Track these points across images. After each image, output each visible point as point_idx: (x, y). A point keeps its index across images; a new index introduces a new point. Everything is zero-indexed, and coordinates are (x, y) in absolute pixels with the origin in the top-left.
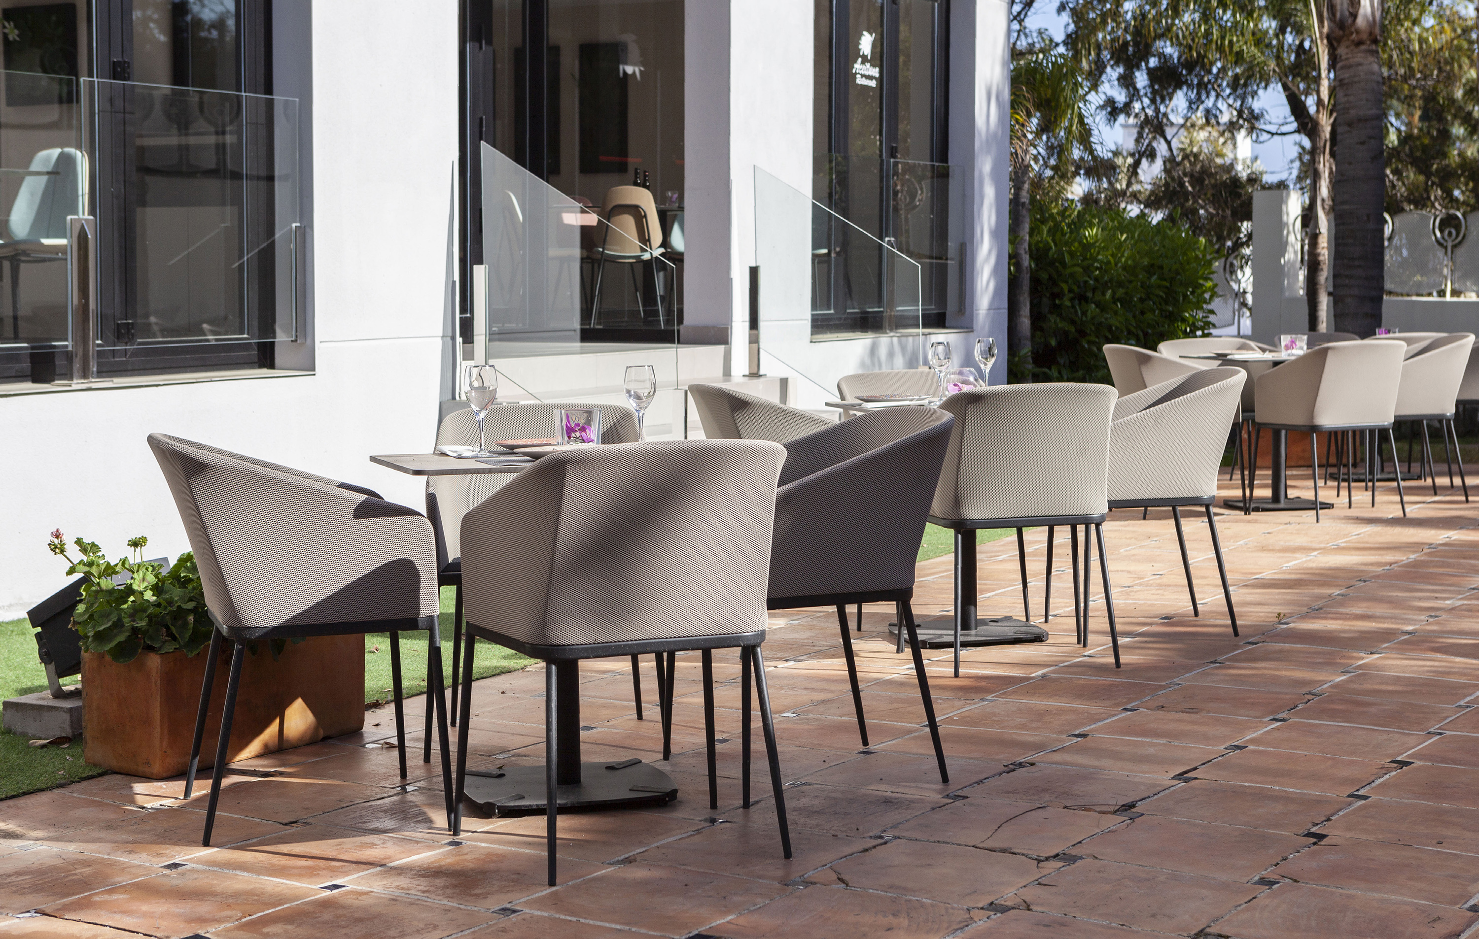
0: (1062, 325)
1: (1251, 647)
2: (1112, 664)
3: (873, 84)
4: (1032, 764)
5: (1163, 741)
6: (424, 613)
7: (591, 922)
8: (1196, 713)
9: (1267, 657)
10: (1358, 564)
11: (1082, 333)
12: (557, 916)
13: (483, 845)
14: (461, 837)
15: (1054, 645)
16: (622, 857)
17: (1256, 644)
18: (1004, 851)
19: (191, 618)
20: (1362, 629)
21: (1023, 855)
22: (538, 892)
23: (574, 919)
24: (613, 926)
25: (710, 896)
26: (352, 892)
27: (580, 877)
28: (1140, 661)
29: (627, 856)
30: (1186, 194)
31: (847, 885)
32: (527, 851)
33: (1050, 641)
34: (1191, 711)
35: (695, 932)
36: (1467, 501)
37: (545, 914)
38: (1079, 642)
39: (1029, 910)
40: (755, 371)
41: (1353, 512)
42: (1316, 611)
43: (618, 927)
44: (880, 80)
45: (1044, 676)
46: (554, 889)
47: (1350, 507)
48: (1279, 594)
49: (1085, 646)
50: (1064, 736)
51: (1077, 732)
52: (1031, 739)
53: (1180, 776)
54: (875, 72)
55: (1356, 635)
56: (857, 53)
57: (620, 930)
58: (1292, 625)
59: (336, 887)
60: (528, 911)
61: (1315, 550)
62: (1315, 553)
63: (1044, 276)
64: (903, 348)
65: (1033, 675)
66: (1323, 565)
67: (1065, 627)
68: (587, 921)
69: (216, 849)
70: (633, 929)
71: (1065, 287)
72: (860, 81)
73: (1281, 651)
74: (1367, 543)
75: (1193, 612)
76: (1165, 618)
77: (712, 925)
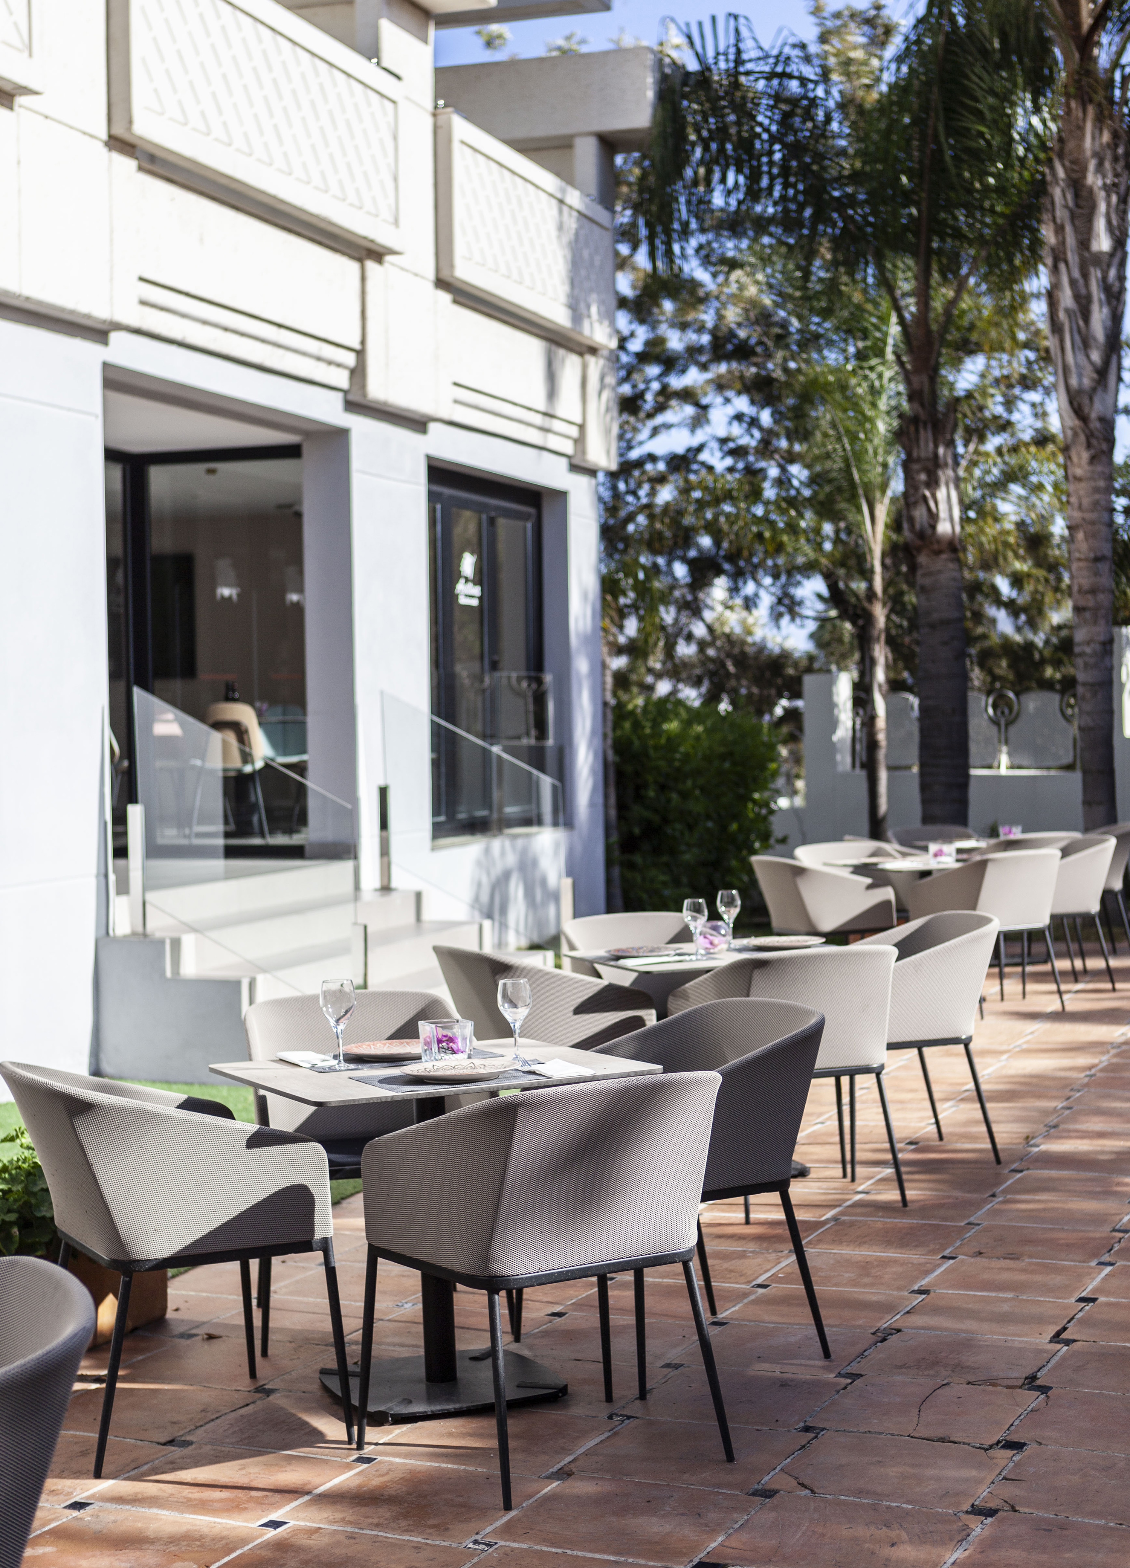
0: (647, 814)
1: (1019, 1175)
2: (896, 1202)
3: (475, 602)
4: (899, 1331)
5: (1010, 1295)
6: (318, 1235)
7: (580, 1554)
8: (1018, 1259)
9: (1045, 1186)
10: (1055, 1069)
11: (665, 821)
12: (538, 1547)
13: (397, 1460)
14: (366, 1451)
15: (819, 1180)
16: (555, 1469)
17: (1021, 1171)
18: (942, 1440)
19: (15, 1231)
20: (1115, 1149)
21: (964, 1443)
22: (497, 1520)
23: (559, 1551)
24: (606, 1557)
25: (683, 1514)
26: (297, 1531)
27: (531, 1497)
28: (921, 1198)
29: (558, 1466)
30: (728, 674)
31: (813, 1492)
32: (450, 1466)
33: (812, 1175)
34: (1013, 1257)
35: (696, 1561)
36: (1114, 990)
37: (525, 1546)
38: (845, 1176)
39: (1016, 1511)
40: (385, 883)
41: (1008, 1006)
42: (1053, 1130)
43: (612, 1558)
44: (481, 599)
45: (835, 1219)
46: (512, 1513)
47: (1002, 999)
48: (1004, 1108)
49: (853, 1179)
50: (906, 1293)
51: (916, 1288)
52: (875, 1298)
53: (1056, 1338)
54: (476, 591)
55: (1113, 1157)
56: (459, 575)
57: (616, 1562)
58: (1043, 1147)
59: (275, 1524)
60: (502, 1543)
61: (1002, 1053)
62: (1005, 1057)
63: (629, 769)
64: (513, 847)
65: (823, 1218)
66: (1020, 1072)
67: (815, 1157)
68: (575, 1553)
69: (111, 1482)
70: (630, 1560)
71: (650, 778)
72: (463, 601)
73: (1051, 1179)
74: (1046, 1043)
75: (936, 1136)
76: (911, 1143)
77: (708, 1550)
